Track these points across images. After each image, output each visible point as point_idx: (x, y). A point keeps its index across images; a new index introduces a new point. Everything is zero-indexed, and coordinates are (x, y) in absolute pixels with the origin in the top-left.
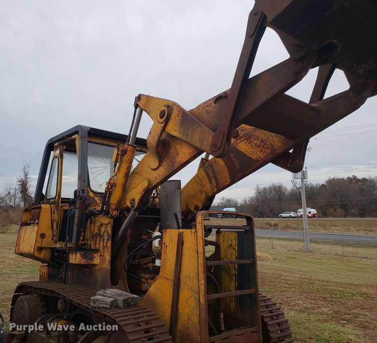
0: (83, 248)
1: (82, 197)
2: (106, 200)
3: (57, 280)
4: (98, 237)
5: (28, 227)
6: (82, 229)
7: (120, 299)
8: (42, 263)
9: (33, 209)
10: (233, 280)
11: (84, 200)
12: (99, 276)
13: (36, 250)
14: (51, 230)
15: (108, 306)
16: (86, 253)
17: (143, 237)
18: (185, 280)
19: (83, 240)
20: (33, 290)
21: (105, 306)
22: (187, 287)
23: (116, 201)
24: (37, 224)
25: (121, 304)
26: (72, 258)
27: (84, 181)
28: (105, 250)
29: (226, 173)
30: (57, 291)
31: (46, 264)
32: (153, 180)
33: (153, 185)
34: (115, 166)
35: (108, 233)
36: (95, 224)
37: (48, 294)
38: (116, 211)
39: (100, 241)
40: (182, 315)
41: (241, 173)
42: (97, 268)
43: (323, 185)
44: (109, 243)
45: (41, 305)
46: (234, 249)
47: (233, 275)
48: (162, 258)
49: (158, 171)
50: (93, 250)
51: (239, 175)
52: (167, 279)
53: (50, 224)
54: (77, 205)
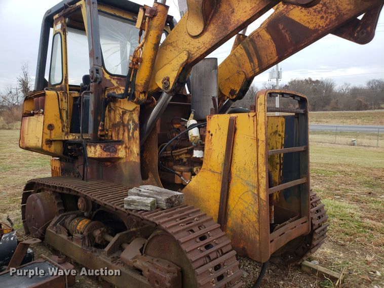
0: (103, 140)
1: (97, 78)
2: (131, 80)
3: (72, 174)
4: (121, 126)
5: (31, 117)
6: (99, 118)
7: (162, 199)
8: (53, 157)
9: (35, 96)
10: (277, 169)
11: (100, 82)
12: (126, 171)
13: (44, 143)
14: (60, 120)
15: (148, 209)
16: (107, 146)
17: (175, 126)
18: (238, 173)
19: (102, 130)
20: (45, 188)
21: (143, 208)
22: (240, 180)
23: (144, 81)
24: (43, 113)
25: (163, 204)
26: (91, 152)
27: (97, 58)
28: (132, 141)
29: (272, 48)
30: (76, 189)
31: (58, 158)
32: (193, 51)
33: (195, 58)
34: (141, 34)
35: (134, 122)
36: (115, 111)
37: (65, 192)
38: (143, 95)
39: (124, 131)
40: (234, 212)
41: (293, 48)
42: (122, 161)
43: (286, 86)
44: (137, 134)
45: (57, 202)
46: (280, 135)
47: (278, 163)
48: (206, 148)
49: (201, 39)
50: (116, 141)
51: (290, 51)
52: (213, 172)
53: (59, 113)
54: (92, 89)
